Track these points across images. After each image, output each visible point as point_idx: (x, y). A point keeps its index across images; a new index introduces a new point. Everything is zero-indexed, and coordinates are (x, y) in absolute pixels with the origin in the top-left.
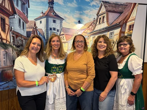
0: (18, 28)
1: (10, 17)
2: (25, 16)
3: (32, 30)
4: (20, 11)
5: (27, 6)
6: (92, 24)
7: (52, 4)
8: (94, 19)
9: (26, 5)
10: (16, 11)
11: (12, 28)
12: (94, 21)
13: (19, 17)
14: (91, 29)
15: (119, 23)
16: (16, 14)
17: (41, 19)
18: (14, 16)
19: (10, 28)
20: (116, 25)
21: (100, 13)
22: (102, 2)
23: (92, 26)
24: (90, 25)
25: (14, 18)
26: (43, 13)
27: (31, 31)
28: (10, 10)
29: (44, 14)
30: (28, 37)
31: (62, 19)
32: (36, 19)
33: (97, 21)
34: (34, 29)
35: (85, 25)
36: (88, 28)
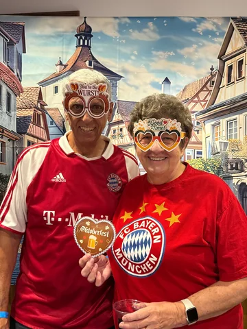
2: (13, 76)
3: (32, 112)
4: (0, 65)
5: (20, 50)
6: (205, 86)
7: (85, 38)
8: (212, 69)
9: (16, 46)
12: (213, 76)
14: (204, 100)
17: (57, 80)
21: (229, 50)
22: (231, 21)
23: (208, 90)
24: (202, 90)
26: (61, 64)
27: (29, 117)
29: (65, 66)
30: (21, 133)
31: (115, 77)
32: (44, 83)
33: (221, 76)
34: (38, 109)
35: (184, 90)
36: (196, 99)
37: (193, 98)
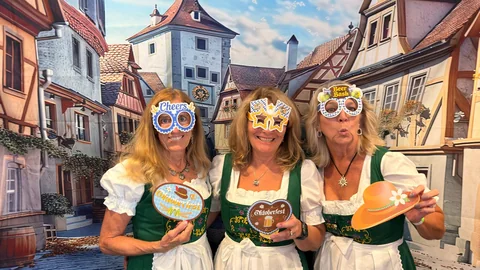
0: (71, 73)
1: (41, 34)
2: (95, 30)
3: (121, 78)
4: (75, 12)
6: (340, 48)
8: (351, 27)
10: (63, 12)
11: (50, 72)
12: (351, 35)
13: (73, 32)
14: (337, 67)
15: (449, 39)
16: (62, 21)
17: (153, 36)
18: (56, 28)
19: (41, 73)
20: (437, 46)
21: (374, 3)
23: (343, 53)
24: (336, 53)
25: (56, 36)
26: (157, 14)
27: (117, 83)
28: (42, 10)
29: (164, 17)
30: (108, 105)
31: (227, 34)
32: (136, 39)
33: (361, 36)
34: (129, 73)
35: (314, 53)
36: (328, 65)
37: (325, 63)
